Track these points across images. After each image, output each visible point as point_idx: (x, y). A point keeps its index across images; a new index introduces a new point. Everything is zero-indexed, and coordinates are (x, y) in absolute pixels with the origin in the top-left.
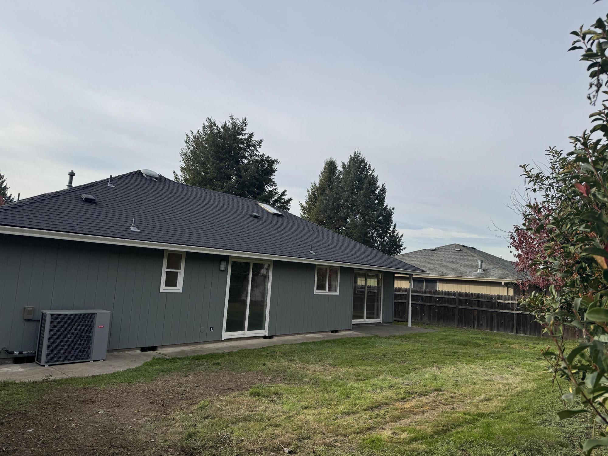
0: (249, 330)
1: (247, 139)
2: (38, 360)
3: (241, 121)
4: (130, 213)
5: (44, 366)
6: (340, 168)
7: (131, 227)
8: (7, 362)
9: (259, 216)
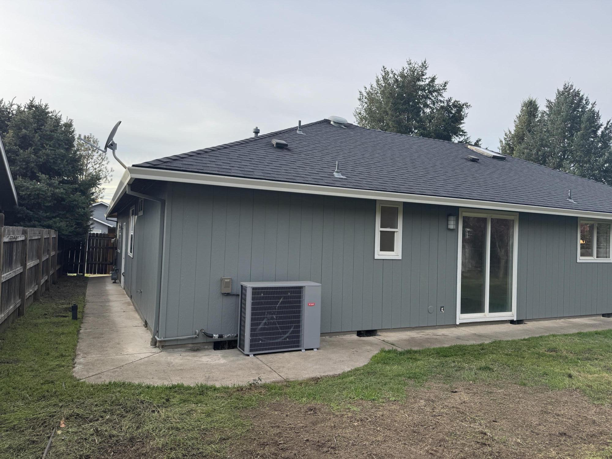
0: (491, 311)
1: (428, 85)
2: (241, 346)
3: (420, 64)
4: (328, 159)
5: (248, 355)
6: (542, 107)
7: (334, 174)
8: (206, 347)
9: (478, 160)
